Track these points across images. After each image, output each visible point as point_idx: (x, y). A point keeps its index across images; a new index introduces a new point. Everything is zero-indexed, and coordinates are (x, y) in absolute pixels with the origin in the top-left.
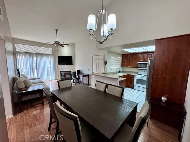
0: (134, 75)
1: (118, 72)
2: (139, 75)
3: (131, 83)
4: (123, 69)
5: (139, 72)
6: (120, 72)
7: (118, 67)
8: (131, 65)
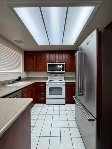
0: (45, 83)
1: (17, 80)
2: (51, 81)
3: (41, 96)
4: (27, 74)
5: (50, 78)
6: (20, 79)
7: (19, 71)
8: (39, 68)
